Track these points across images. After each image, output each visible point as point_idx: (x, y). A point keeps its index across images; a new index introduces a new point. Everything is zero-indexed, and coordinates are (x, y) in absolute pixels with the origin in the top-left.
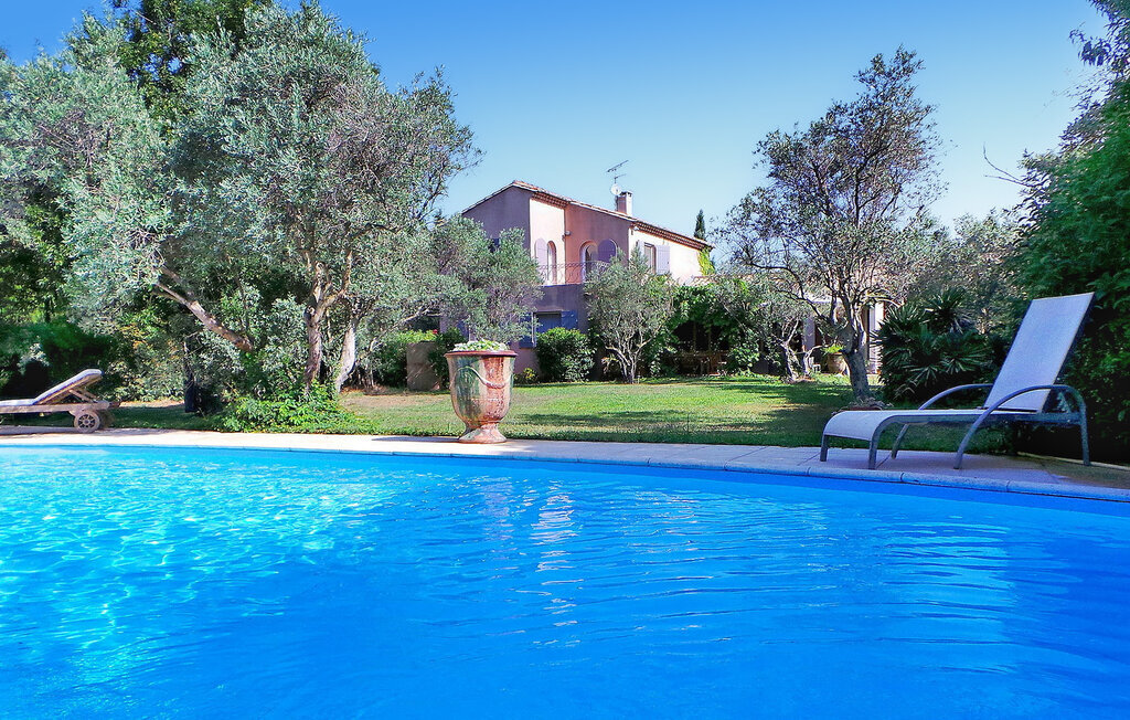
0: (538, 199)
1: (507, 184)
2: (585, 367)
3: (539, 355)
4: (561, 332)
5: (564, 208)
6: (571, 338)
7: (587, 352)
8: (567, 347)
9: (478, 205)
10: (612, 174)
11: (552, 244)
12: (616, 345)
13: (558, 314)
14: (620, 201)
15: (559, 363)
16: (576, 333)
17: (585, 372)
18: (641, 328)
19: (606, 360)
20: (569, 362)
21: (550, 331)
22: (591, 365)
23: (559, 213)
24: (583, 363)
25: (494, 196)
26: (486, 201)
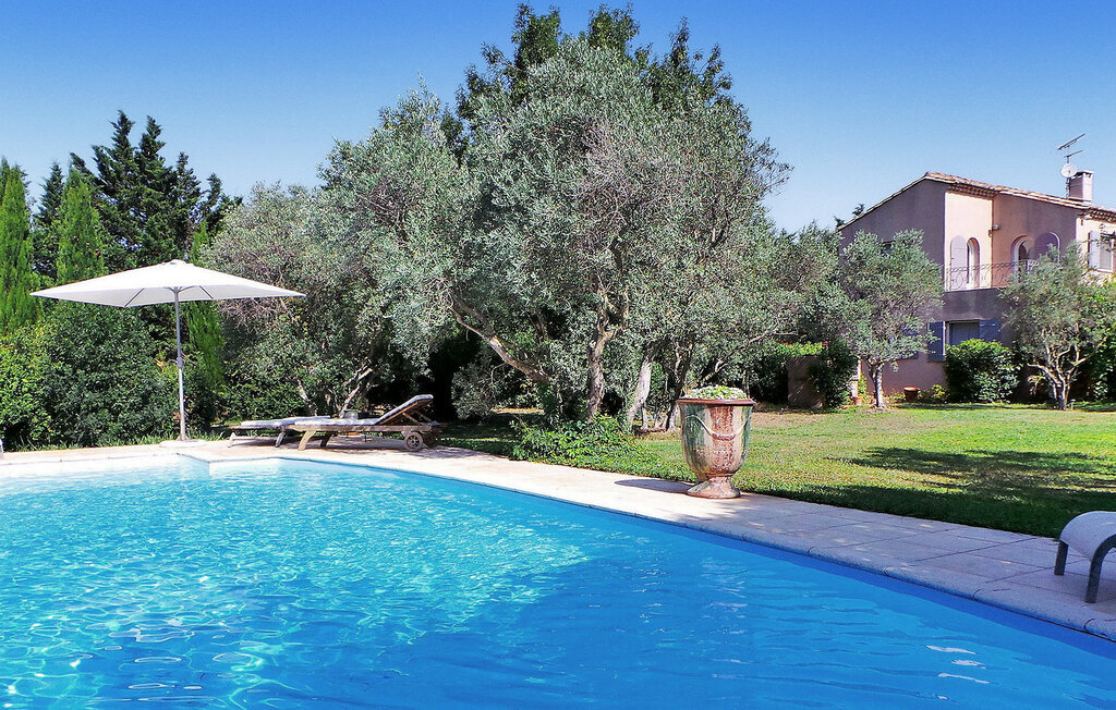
0: (957, 192)
1: (918, 177)
2: (1007, 386)
3: (948, 371)
4: (977, 345)
5: (992, 198)
6: (988, 352)
7: (1010, 368)
8: (983, 362)
9: (885, 203)
10: (1065, 151)
11: (974, 241)
12: (1043, 362)
13: (976, 323)
14: (1074, 184)
15: (972, 380)
16: (996, 346)
17: (1007, 391)
18: (1076, 343)
19: (1034, 379)
20: (984, 379)
21: (964, 343)
22: (1015, 383)
23: (985, 206)
24: (1004, 381)
25: (903, 192)
26: (893, 197)
